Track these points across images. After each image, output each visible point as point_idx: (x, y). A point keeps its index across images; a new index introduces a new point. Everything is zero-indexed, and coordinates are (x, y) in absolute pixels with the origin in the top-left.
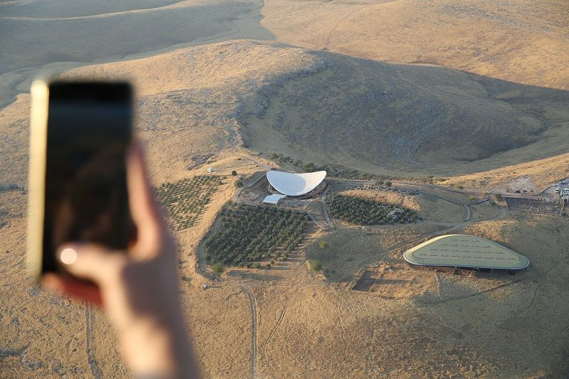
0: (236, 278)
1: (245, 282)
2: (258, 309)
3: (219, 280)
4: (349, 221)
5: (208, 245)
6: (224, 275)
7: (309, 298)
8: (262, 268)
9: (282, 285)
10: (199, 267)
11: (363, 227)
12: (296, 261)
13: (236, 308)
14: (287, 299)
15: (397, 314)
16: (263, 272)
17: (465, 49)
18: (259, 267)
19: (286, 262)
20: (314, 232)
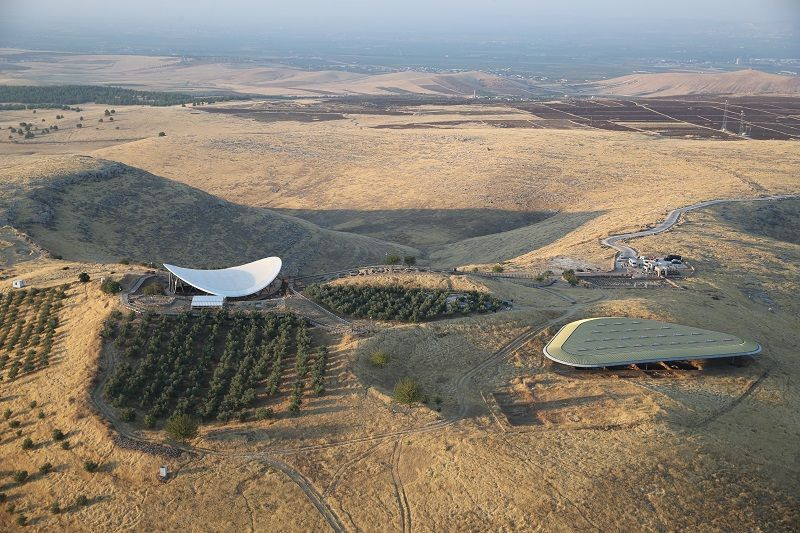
0: (234, 443)
1: (259, 449)
2: (330, 500)
3: (194, 455)
4: (388, 319)
5: (115, 391)
6: (199, 443)
7: (443, 456)
8: (279, 416)
9: (353, 442)
10: (123, 437)
11: (423, 325)
12: (347, 392)
13: (273, 507)
14: (387, 467)
15: (663, 454)
16: (286, 423)
17: (258, 184)
18: (270, 415)
19: (326, 398)
20: (339, 342)
